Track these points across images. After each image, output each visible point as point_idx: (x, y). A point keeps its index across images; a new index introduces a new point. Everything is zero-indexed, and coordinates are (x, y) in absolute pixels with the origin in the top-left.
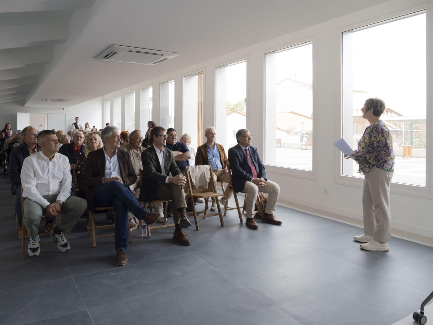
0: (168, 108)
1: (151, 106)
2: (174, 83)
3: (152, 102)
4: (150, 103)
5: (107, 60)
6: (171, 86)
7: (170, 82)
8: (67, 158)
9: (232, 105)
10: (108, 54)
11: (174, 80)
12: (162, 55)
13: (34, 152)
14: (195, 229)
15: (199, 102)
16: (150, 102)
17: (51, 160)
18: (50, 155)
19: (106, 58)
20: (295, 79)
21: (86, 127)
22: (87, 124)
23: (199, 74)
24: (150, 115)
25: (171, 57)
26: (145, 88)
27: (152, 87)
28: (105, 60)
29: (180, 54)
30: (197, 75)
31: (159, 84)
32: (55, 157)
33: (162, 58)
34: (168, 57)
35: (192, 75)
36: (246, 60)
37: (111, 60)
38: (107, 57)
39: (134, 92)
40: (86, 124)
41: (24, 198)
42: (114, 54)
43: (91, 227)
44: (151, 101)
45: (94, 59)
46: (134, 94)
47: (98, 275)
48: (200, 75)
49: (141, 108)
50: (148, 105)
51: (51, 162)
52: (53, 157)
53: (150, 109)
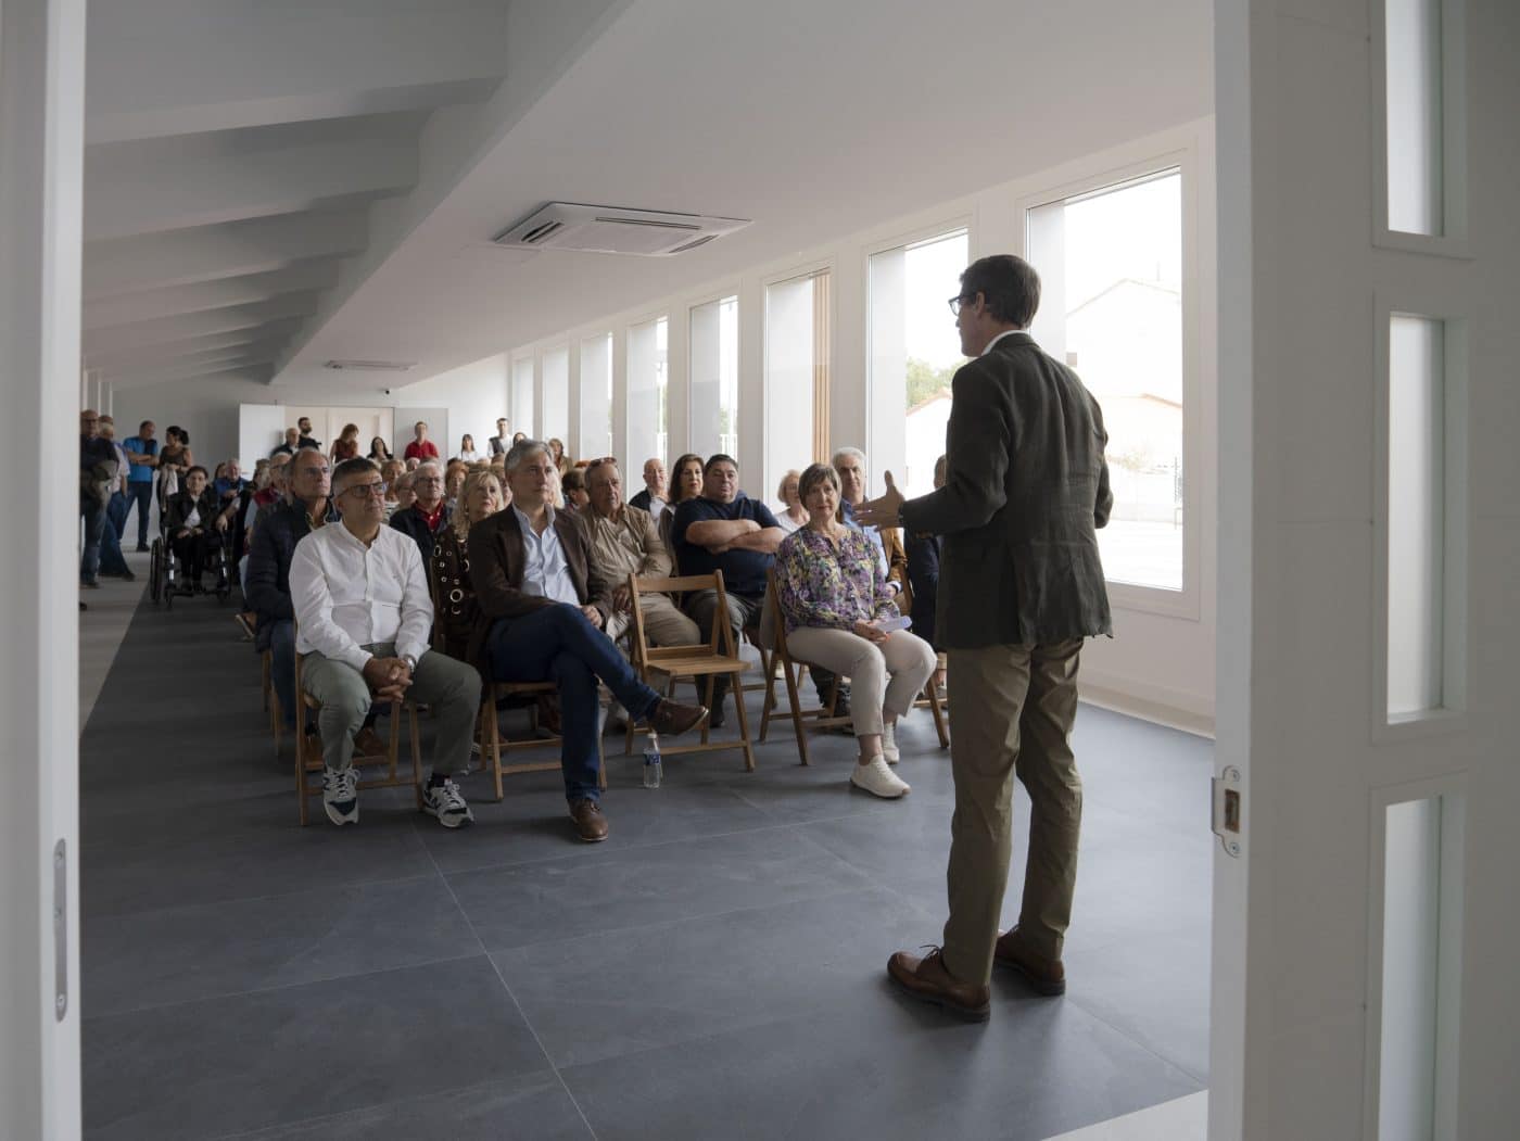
0: (716, 385)
1: (662, 380)
2: (735, 305)
3: (665, 365)
4: (660, 370)
5: (532, 246)
6: (728, 315)
7: (723, 301)
8: (413, 542)
9: (937, 374)
10: (535, 227)
11: (735, 297)
12: (696, 228)
13: (320, 524)
14: (799, 761)
15: (818, 364)
16: (658, 366)
17: (369, 545)
18: (364, 532)
19: (530, 241)
20: (1158, 280)
21: (464, 448)
22: (467, 438)
23: (817, 275)
24: (659, 409)
25: (722, 233)
26: (645, 323)
27: (665, 318)
28: (528, 246)
29: (752, 223)
30: (810, 278)
31: (688, 311)
32: (380, 537)
33: (697, 236)
34: (713, 234)
35: (795, 279)
36: (966, 230)
37: (546, 246)
38: (532, 236)
39: (610, 334)
40: (464, 439)
41: (303, 657)
42: (552, 228)
43: (489, 746)
44: (661, 363)
45: (493, 243)
46: (610, 340)
47: (513, 873)
48: (818, 279)
49: (632, 387)
50: (653, 376)
51: (369, 551)
52: (375, 537)
53: (659, 390)
